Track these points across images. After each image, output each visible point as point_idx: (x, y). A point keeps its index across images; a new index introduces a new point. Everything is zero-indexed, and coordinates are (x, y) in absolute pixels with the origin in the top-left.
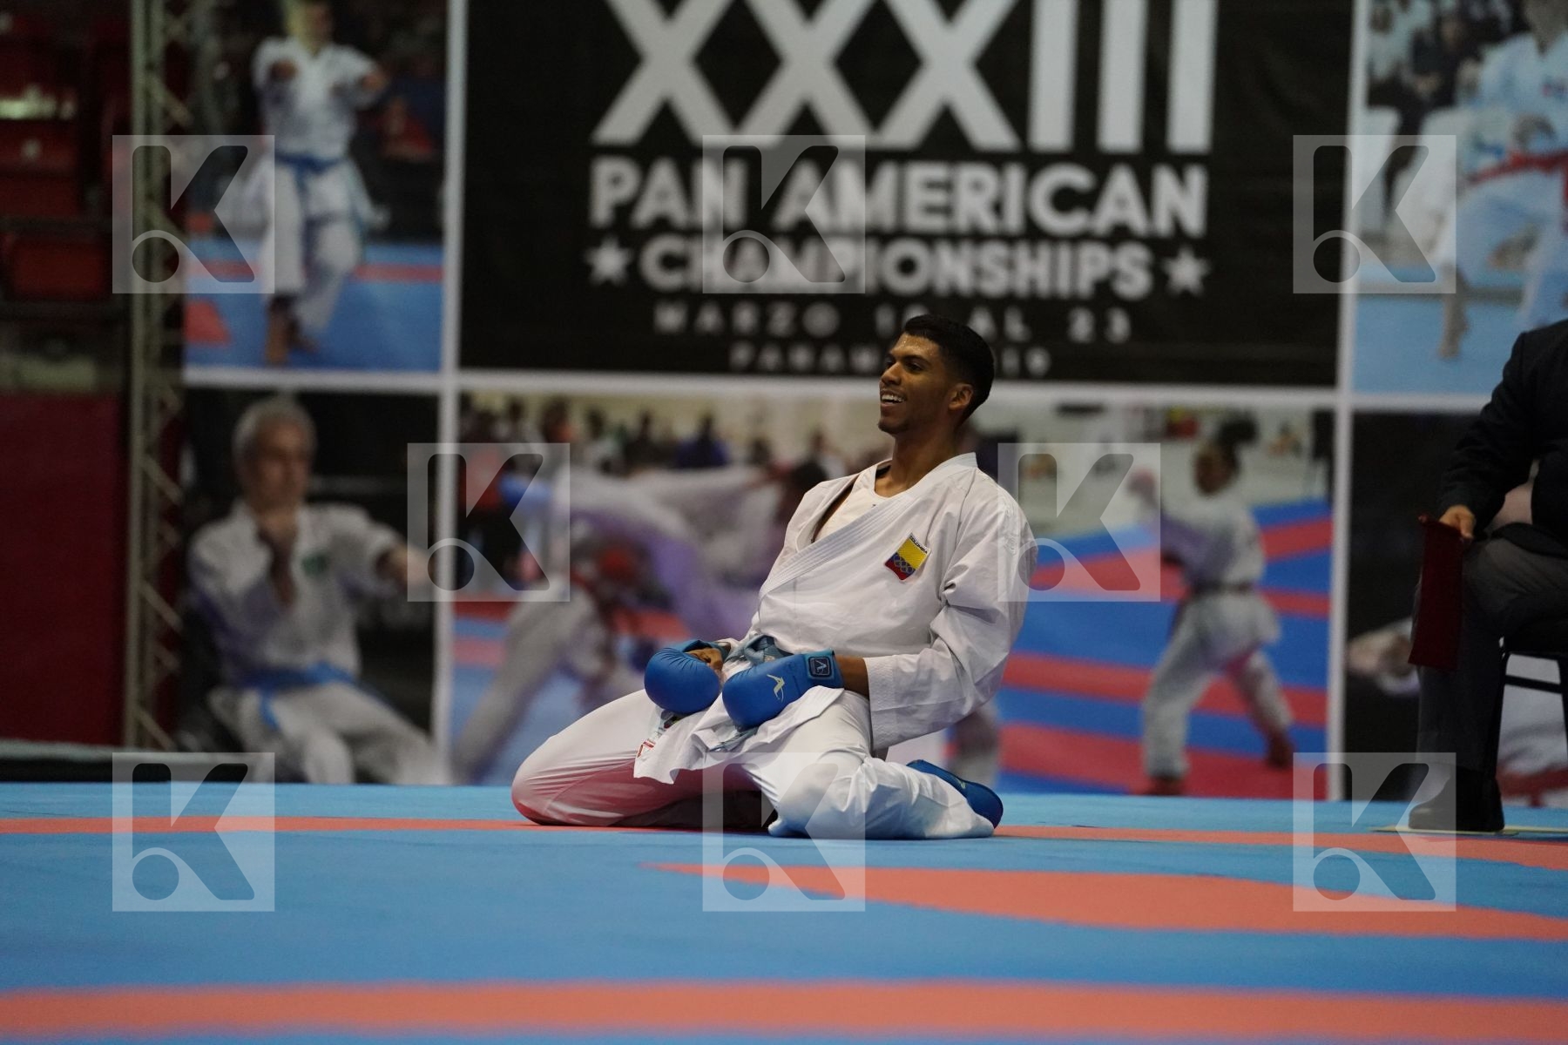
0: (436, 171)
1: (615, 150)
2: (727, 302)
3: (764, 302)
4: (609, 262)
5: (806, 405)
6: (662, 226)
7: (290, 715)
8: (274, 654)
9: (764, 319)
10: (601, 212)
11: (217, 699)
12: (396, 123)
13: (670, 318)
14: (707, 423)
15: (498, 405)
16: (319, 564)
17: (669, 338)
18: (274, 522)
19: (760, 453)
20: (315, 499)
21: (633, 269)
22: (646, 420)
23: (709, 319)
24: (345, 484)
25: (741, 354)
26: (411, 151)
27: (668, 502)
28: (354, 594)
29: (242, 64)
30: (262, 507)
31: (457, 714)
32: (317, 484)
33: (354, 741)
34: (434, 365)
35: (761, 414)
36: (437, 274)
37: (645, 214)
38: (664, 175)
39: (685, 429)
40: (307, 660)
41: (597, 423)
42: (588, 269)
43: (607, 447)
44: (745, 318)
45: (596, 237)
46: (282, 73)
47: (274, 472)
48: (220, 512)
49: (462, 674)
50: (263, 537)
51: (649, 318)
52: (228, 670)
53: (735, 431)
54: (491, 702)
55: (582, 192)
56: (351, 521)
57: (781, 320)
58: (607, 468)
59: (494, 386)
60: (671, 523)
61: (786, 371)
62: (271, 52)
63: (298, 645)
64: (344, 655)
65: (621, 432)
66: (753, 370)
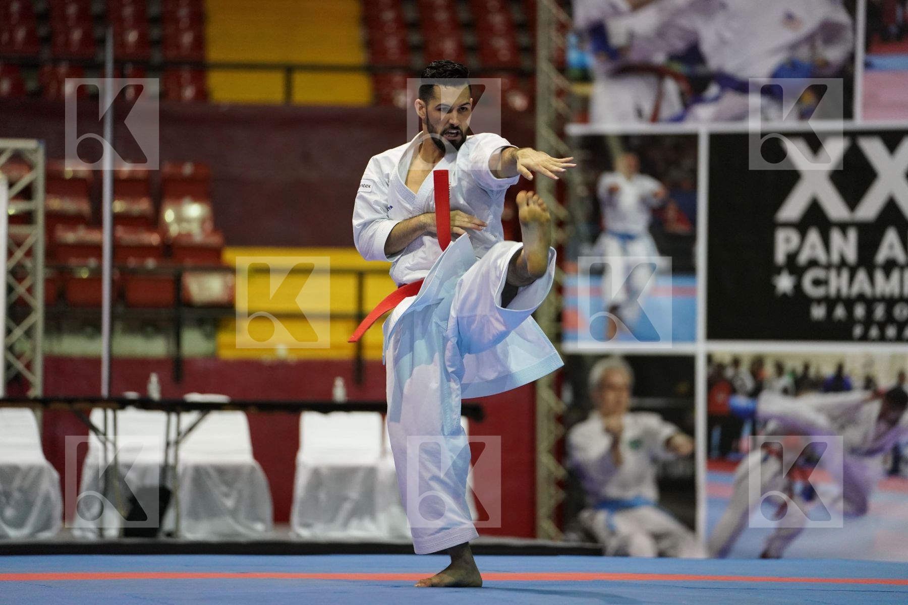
0: (692, 238)
1: (787, 225)
2: (849, 303)
3: (870, 302)
4: (784, 283)
5: (893, 358)
6: (813, 263)
7: (623, 523)
8: (612, 491)
9: (870, 312)
10: (780, 256)
11: (585, 515)
12: (671, 213)
13: (818, 312)
14: (840, 368)
15: (727, 359)
16: (636, 444)
17: (818, 323)
18: (613, 422)
19: (869, 383)
20: (635, 410)
21: (798, 287)
22: (806, 367)
23: (840, 312)
24: (649, 402)
25: (858, 331)
26: (679, 228)
27: (820, 409)
28: (654, 460)
29: (592, 187)
30: (606, 414)
31: (711, 524)
32: (634, 402)
33: (657, 537)
34: (692, 338)
35: (870, 362)
36: (693, 292)
37: (803, 258)
38: (814, 237)
39: (828, 371)
40: (630, 495)
41: (780, 369)
42: (773, 287)
43: (786, 381)
44: (860, 311)
45: (778, 271)
46: (613, 191)
47: (611, 396)
48: (583, 418)
49: (712, 502)
50: (608, 430)
51: (808, 312)
52: (590, 500)
53: (855, 372)
54: (727, 518)
55: (769, 247)
56: (652, 421)
57: (879, 312)
58: (785, 391)
59: (725, 349)
60: (821, 421)
61: (882, 338)
62: (607, 180)
63: (625, 486)
64: (650, 492)
65: (793, 373)
66: (864, 338)
